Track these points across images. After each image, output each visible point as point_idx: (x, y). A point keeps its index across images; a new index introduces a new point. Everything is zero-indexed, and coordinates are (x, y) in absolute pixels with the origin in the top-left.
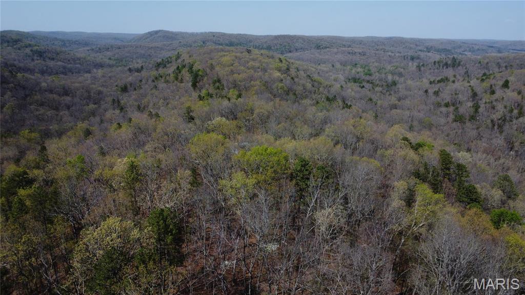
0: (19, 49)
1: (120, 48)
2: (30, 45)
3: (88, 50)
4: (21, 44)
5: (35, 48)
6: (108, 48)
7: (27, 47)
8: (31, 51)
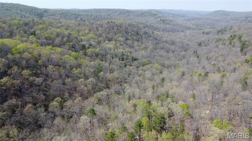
0: (156, 18)
1: (199, 19)
2: (160, 17)
3: (184, 20)
4: (157, 16)
5: (162, 18)
6: (193, 19)
7: (159, 18)
8: (160, 19)
